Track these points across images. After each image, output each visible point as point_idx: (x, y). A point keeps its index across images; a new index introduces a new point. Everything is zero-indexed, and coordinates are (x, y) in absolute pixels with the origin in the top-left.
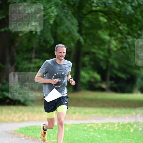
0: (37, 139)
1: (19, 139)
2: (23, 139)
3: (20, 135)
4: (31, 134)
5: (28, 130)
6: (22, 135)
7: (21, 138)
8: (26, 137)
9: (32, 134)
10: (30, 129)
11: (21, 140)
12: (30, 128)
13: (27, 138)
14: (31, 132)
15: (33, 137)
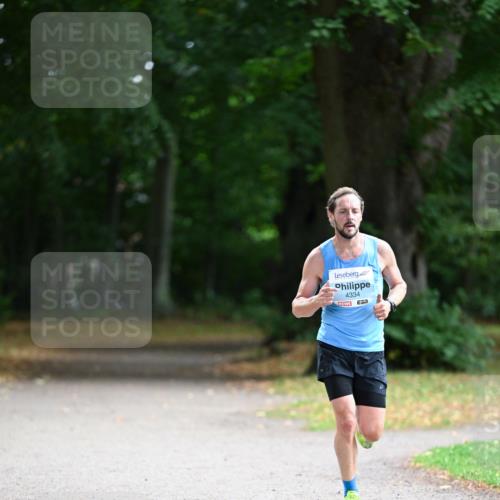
0: (495, 487)
1: (432, 487)
2: (446, 487)
3: (435, 474)
4: (473, 471)
5: (461, 455)
6: (444, 474)
7: (438, 485)
8: (456, 481)
9: (479, 471)
10: (469, 455)
11: (437, 491)
12: (471, 449)
13: (459, 485)
14: (475, 462)
15: (480, 480)
